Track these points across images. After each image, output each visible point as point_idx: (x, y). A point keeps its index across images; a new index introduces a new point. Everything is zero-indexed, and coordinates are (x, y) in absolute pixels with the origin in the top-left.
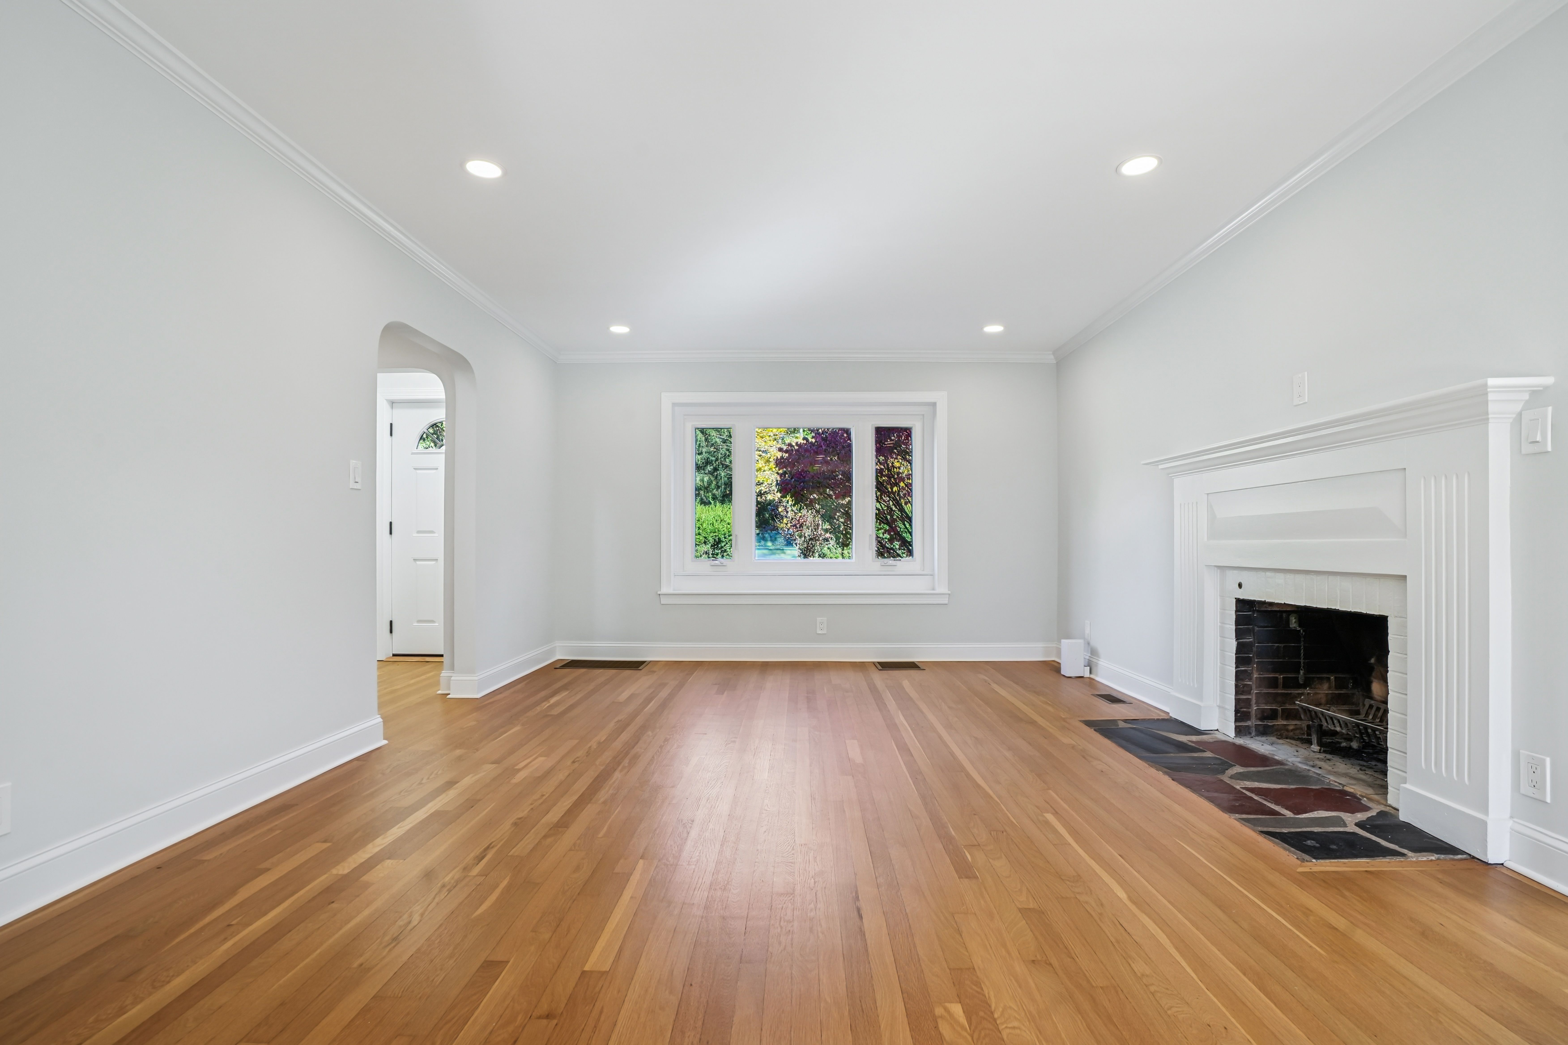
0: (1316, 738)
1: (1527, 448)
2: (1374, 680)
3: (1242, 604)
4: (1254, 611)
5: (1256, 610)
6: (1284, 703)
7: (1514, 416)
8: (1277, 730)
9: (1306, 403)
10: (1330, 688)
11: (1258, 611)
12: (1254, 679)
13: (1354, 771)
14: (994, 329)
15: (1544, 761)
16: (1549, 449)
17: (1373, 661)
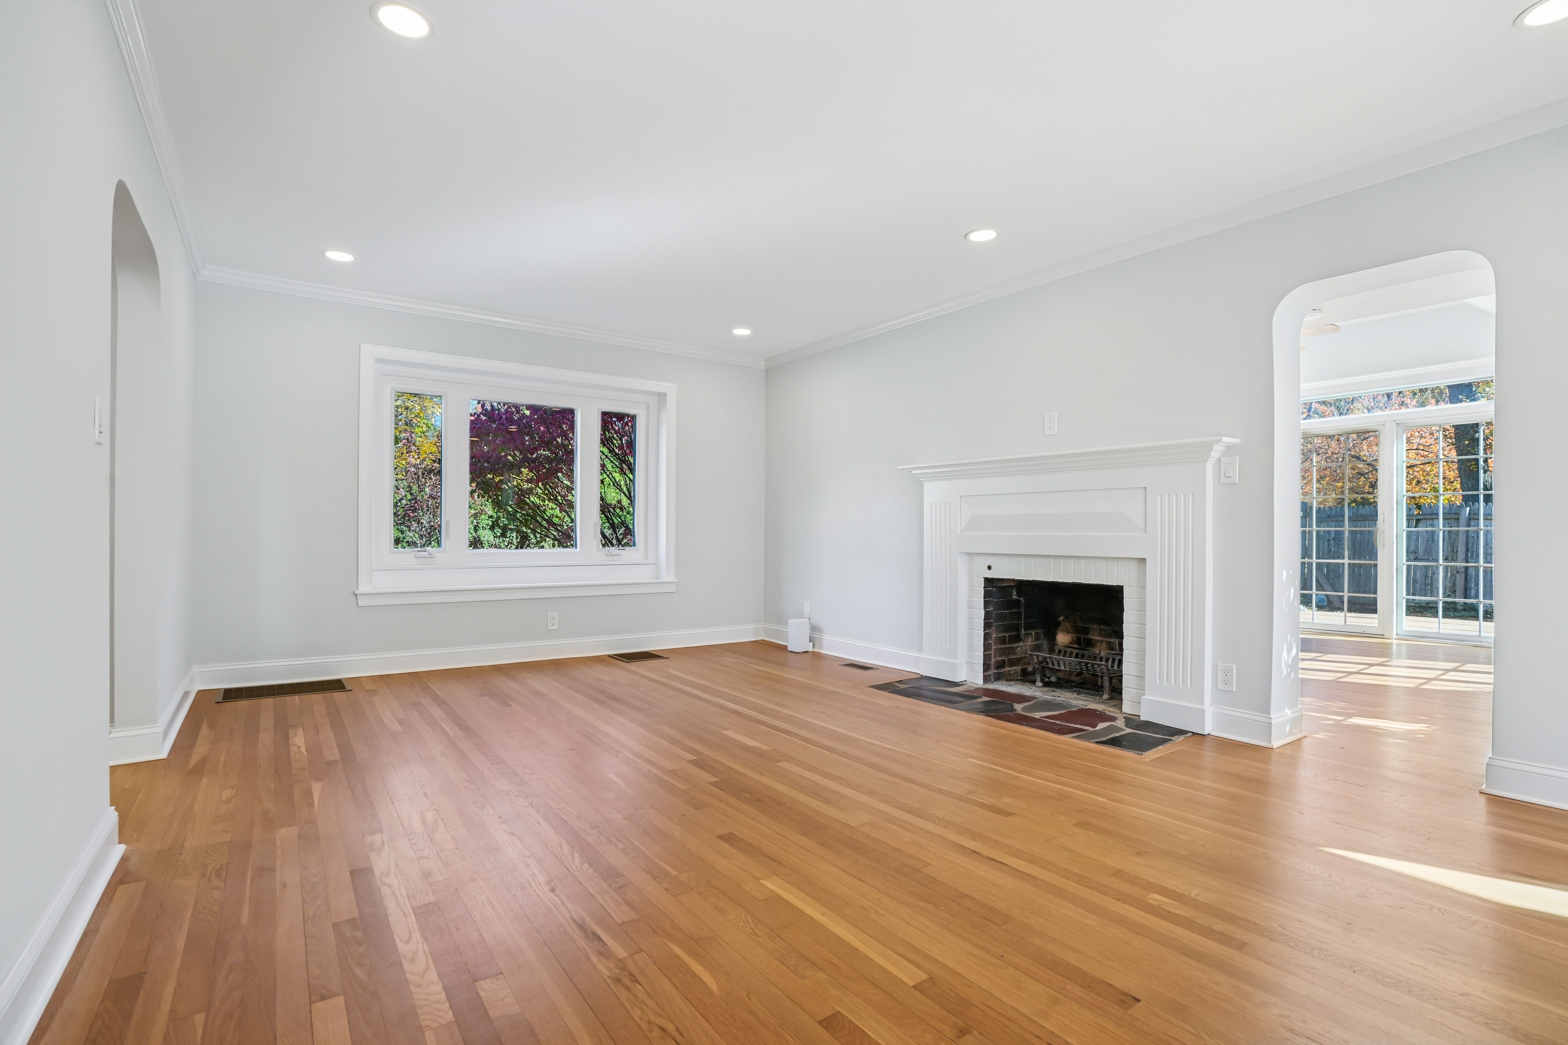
0: (1039, 677)
1: (1224, 480)
2: (1059, 632)
3: (988, 581)
4: (993, 587)
5: (994, 586)
6: (1009, 654)
7: (1215, 460)
8: (1006, 675)
9: (1055, 435)
10: (1032, 640)
11: (996, 587)
12: (993, 638)
13: (1075, 695)
14: (742, 332)
15: (1233, 667)
16: (1237, 482)
17: (1061, 618)
